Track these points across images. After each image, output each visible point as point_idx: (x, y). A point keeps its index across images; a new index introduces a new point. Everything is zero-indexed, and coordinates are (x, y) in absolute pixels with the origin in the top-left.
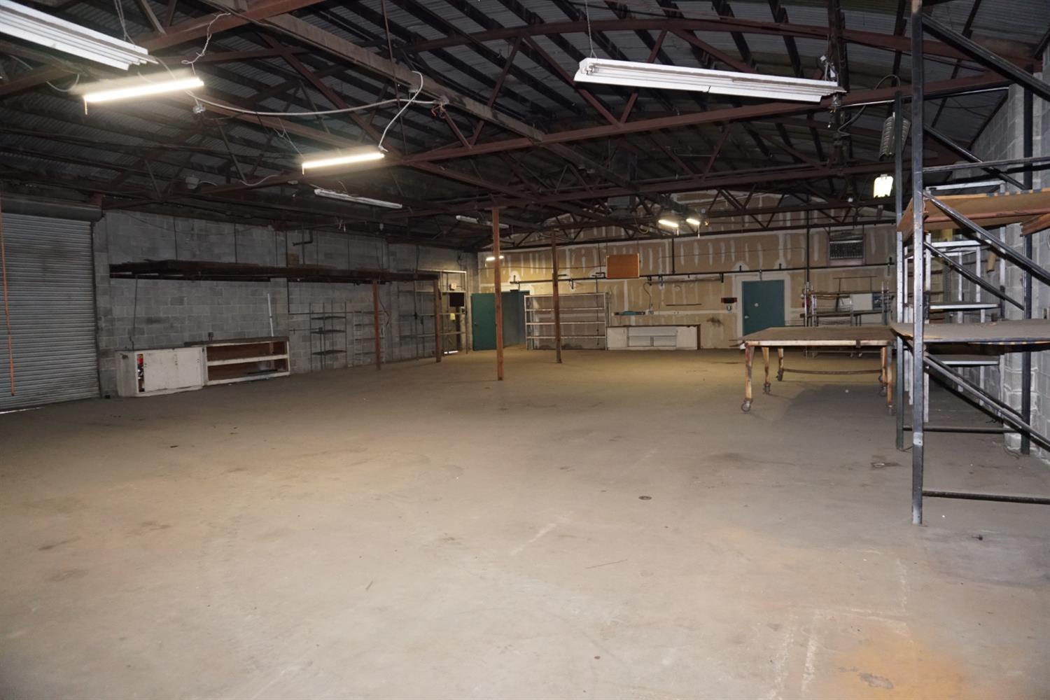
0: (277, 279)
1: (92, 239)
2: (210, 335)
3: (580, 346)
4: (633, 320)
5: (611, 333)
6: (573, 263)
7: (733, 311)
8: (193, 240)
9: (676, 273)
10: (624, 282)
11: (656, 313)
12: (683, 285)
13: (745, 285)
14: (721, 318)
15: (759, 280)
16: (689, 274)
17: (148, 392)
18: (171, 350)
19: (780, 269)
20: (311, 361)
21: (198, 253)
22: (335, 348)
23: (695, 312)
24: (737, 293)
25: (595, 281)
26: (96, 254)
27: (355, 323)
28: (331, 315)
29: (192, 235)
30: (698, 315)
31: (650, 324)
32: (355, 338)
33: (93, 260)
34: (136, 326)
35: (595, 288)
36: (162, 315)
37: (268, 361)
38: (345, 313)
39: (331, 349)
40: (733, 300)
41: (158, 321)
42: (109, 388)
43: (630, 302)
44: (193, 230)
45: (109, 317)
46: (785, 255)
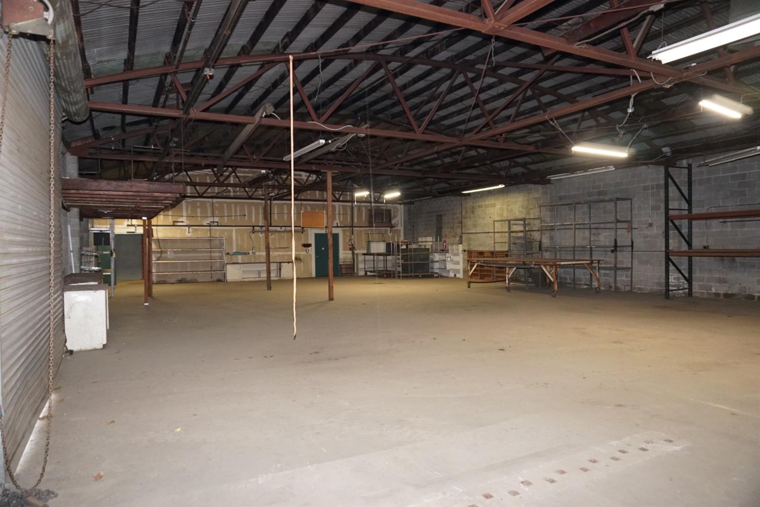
3: (195, 280)
4: (240, 258)
5: (230, 268)
6: (189, 212)
7: (310, 252)
9: (272, 225)
10: (232, 230)
11: (257, 254)
12: (277, 234)
13: (317, 235)
14: (302, 257)
15: (325, 232)
16: (281, 227)
19: (337, 227)
23: (285, 253)
24: (312, 241)
25: (208, 228)
30: (287, 255)
31: (253, 261)
35: (209, 233)
40: (309, 245)
43: (237, 245)
46: (339, 218)
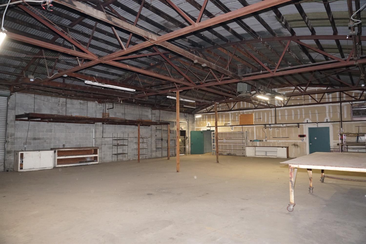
0: (97, 123)
1: (7, 104)
2: (64, 145)
3: (235, 154)
4: (258, 143)
5: (248, 149)
6: (232, 119)
7: (304, 141)
8: (59, 106)
9: (277, 123)
10: (254, 127)
11: (268, 141)
12: (280, 129)
13: (310, 129)
14: (298, 144)
15: (317, 127)
16: (283, 124)
17: (24, 169)
18: (38, 152)
19: (327, 122)
20: (112, 157)
21: (61, 111)
22: (124, 152)
23: (286, 141)
24: (306, 133)
25: (241, 126)
26: (9, 110)
27: (134, 142)
28: (123, 138)
29: (59, 104)
30: (287, 142)
31: (266, 146)
32: (134, 148)
33: (7, 113)
34: (27, 141)
35: (242, 129)
36: (41, 137)
37: (91, 157)
38: (128, 137)
39: (122, 152)
40: (304, 136)
41: (39, 139)
42: (10, 167)
43: (256, 136)
44: (59, 102)
45: (13, 137)
46: (329, 115)
